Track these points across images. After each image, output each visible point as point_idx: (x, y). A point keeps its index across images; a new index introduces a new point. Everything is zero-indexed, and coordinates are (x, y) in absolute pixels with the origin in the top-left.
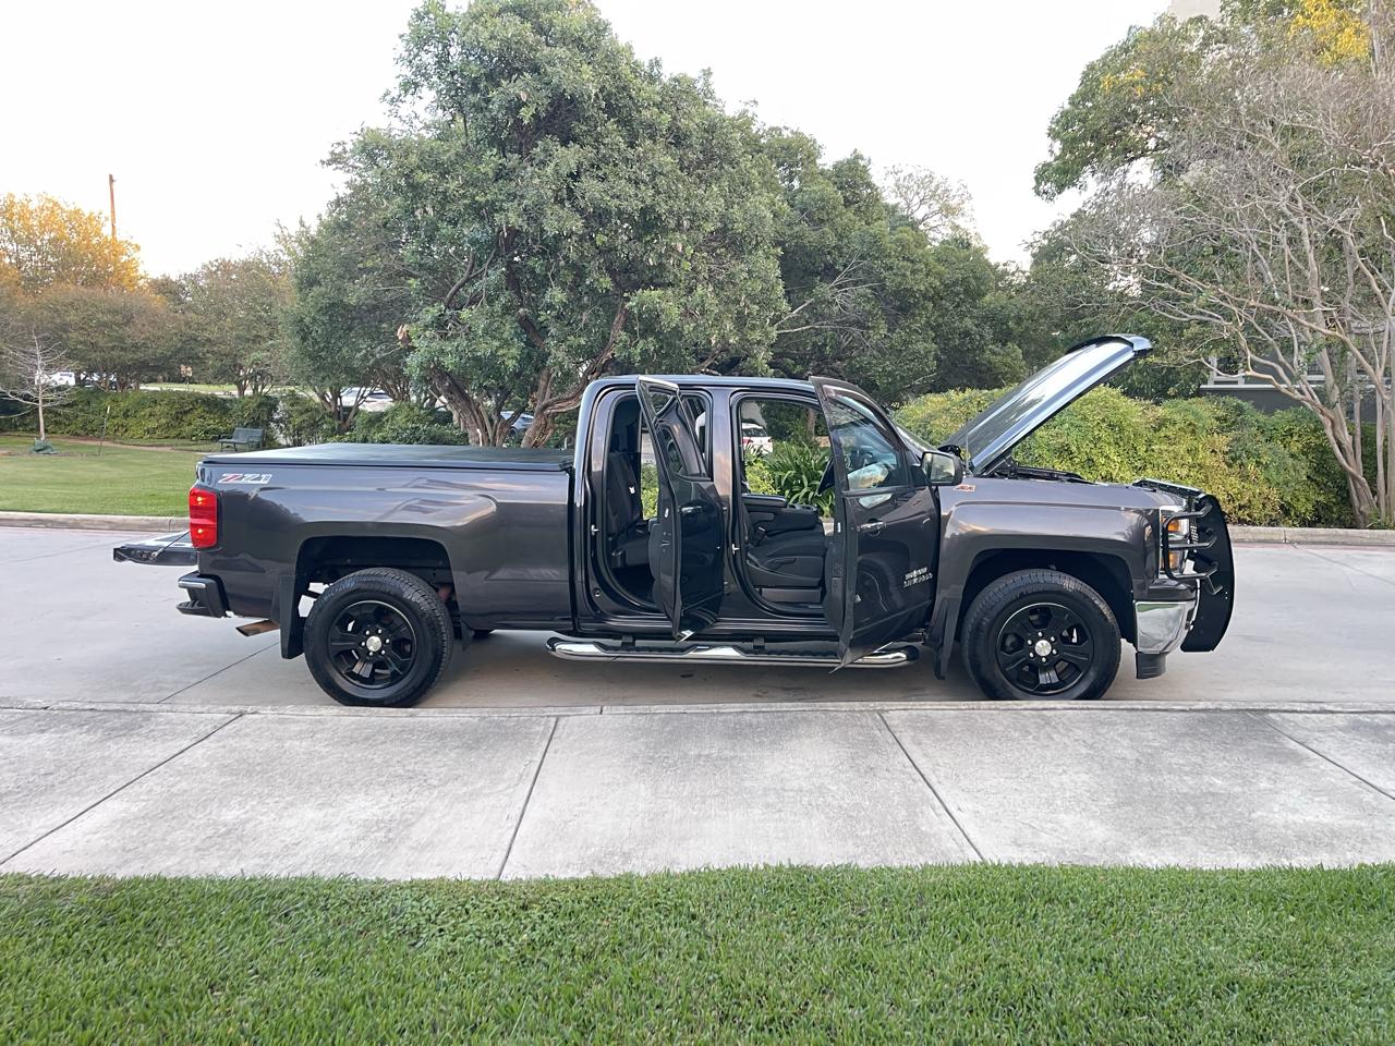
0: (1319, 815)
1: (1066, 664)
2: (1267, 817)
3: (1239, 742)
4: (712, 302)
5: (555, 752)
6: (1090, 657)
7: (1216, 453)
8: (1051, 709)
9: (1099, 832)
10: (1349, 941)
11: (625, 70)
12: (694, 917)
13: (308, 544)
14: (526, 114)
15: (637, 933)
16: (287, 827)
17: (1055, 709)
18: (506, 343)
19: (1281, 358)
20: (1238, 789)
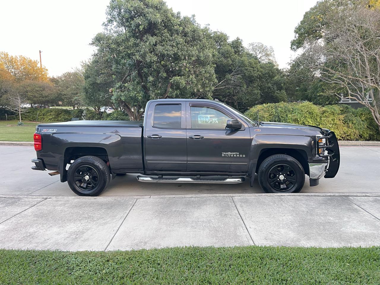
0: (362, 229)
1: (289, 182)
2: (345, 230)
3: (339, 206)
4: (194, 80)
5: (133, 210)
6: (296, 180)
7: (340, 120)
8: (283, 196)
9: (292, 235)
10: (366, 273)
11: (170, 15)
12: (159, 264)
13: (68, 149)
14: (141, 28)
15: (139, 270)
16: (47, 234)
17: (284, 196)
18: (138, 92)
19: (359, 93)
20: (337, 221)
